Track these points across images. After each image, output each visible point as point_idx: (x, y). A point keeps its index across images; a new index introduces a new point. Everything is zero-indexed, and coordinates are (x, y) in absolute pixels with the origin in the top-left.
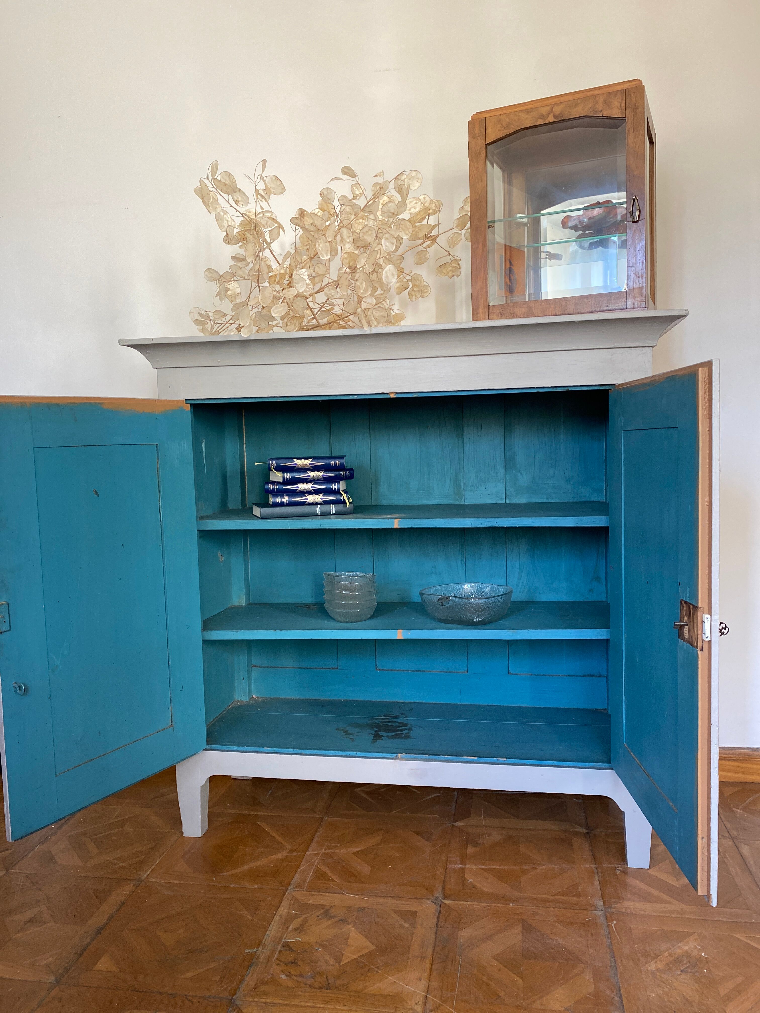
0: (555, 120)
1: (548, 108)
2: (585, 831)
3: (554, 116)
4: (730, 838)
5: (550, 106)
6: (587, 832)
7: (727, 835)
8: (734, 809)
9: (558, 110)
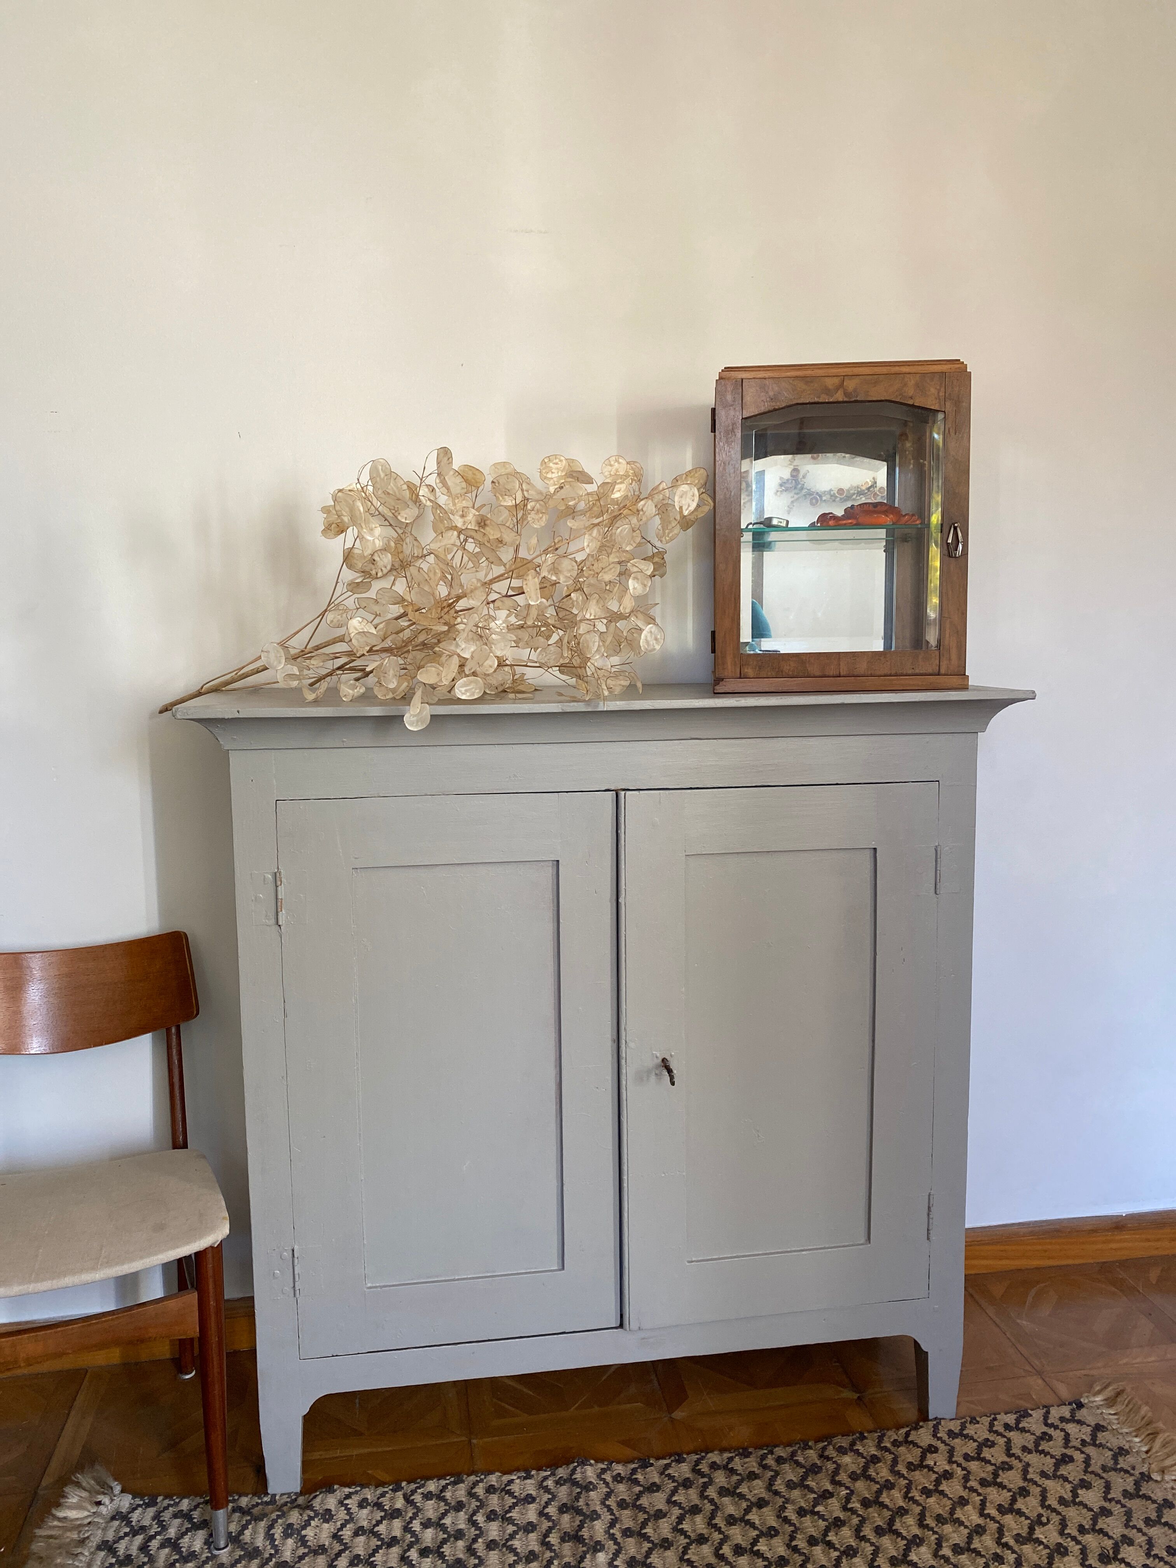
0: (846, 399)
1: (836, 381)
2: (856, 1396)
3: (846, 394)
4: (1034, 1371)
5: (839, 378)
6: (859, 1397)
7: (1030, 1369)
8: (1019, 1321)
9: (851, 385)
